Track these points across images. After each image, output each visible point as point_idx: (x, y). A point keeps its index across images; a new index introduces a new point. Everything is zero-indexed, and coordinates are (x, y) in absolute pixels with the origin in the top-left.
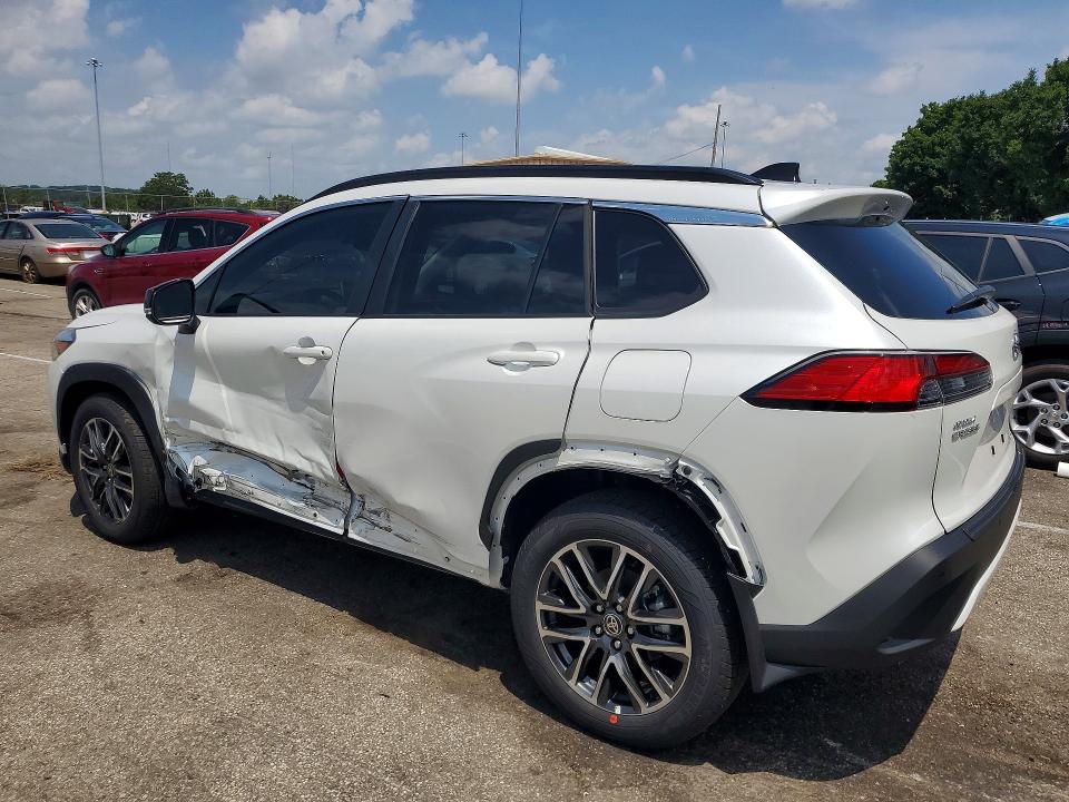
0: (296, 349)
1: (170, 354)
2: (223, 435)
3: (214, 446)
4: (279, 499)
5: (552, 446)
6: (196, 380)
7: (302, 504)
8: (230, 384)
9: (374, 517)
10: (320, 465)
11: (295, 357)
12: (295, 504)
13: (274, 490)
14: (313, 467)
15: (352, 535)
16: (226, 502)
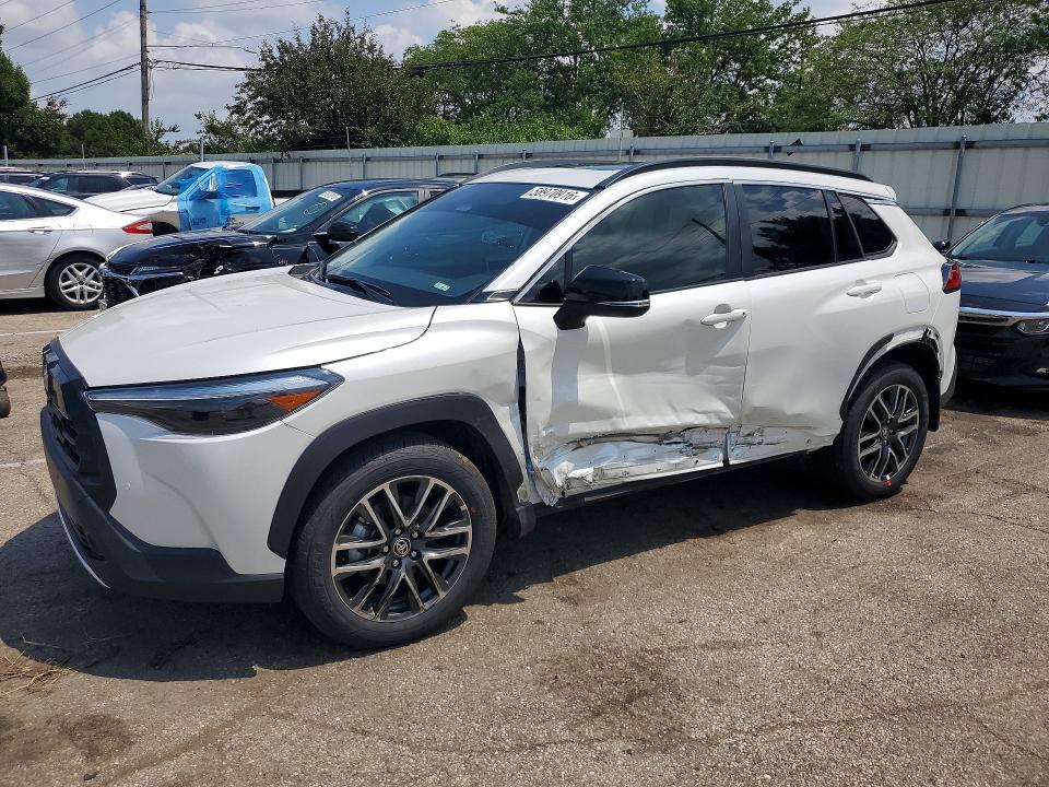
0: (713, 317)
1: (550, 354)
2: (613, 424)
3: (575, 445)
4: (658, 465)
5: (889, 338)
6: (580, 377)
7: (684, 458)
8: (619, 370)
9: (749, 439)
10: (718, 414)
11: (709, 324)
12: (677, 461)
13: (651, 459)
14: (710, 418)
15: (732, 462)
16: (587, 499)
